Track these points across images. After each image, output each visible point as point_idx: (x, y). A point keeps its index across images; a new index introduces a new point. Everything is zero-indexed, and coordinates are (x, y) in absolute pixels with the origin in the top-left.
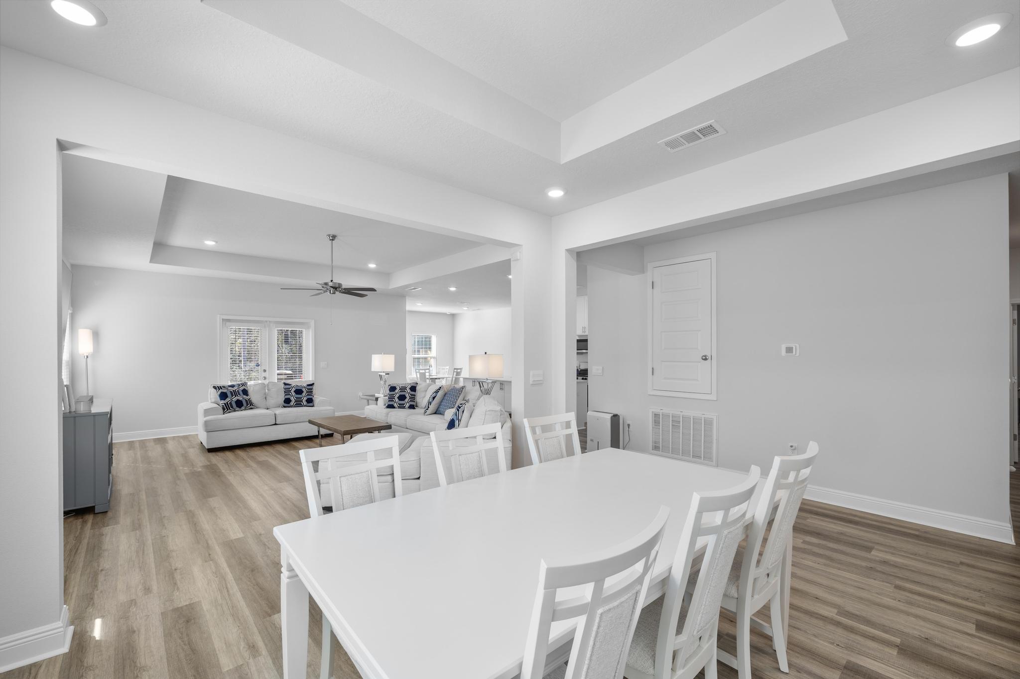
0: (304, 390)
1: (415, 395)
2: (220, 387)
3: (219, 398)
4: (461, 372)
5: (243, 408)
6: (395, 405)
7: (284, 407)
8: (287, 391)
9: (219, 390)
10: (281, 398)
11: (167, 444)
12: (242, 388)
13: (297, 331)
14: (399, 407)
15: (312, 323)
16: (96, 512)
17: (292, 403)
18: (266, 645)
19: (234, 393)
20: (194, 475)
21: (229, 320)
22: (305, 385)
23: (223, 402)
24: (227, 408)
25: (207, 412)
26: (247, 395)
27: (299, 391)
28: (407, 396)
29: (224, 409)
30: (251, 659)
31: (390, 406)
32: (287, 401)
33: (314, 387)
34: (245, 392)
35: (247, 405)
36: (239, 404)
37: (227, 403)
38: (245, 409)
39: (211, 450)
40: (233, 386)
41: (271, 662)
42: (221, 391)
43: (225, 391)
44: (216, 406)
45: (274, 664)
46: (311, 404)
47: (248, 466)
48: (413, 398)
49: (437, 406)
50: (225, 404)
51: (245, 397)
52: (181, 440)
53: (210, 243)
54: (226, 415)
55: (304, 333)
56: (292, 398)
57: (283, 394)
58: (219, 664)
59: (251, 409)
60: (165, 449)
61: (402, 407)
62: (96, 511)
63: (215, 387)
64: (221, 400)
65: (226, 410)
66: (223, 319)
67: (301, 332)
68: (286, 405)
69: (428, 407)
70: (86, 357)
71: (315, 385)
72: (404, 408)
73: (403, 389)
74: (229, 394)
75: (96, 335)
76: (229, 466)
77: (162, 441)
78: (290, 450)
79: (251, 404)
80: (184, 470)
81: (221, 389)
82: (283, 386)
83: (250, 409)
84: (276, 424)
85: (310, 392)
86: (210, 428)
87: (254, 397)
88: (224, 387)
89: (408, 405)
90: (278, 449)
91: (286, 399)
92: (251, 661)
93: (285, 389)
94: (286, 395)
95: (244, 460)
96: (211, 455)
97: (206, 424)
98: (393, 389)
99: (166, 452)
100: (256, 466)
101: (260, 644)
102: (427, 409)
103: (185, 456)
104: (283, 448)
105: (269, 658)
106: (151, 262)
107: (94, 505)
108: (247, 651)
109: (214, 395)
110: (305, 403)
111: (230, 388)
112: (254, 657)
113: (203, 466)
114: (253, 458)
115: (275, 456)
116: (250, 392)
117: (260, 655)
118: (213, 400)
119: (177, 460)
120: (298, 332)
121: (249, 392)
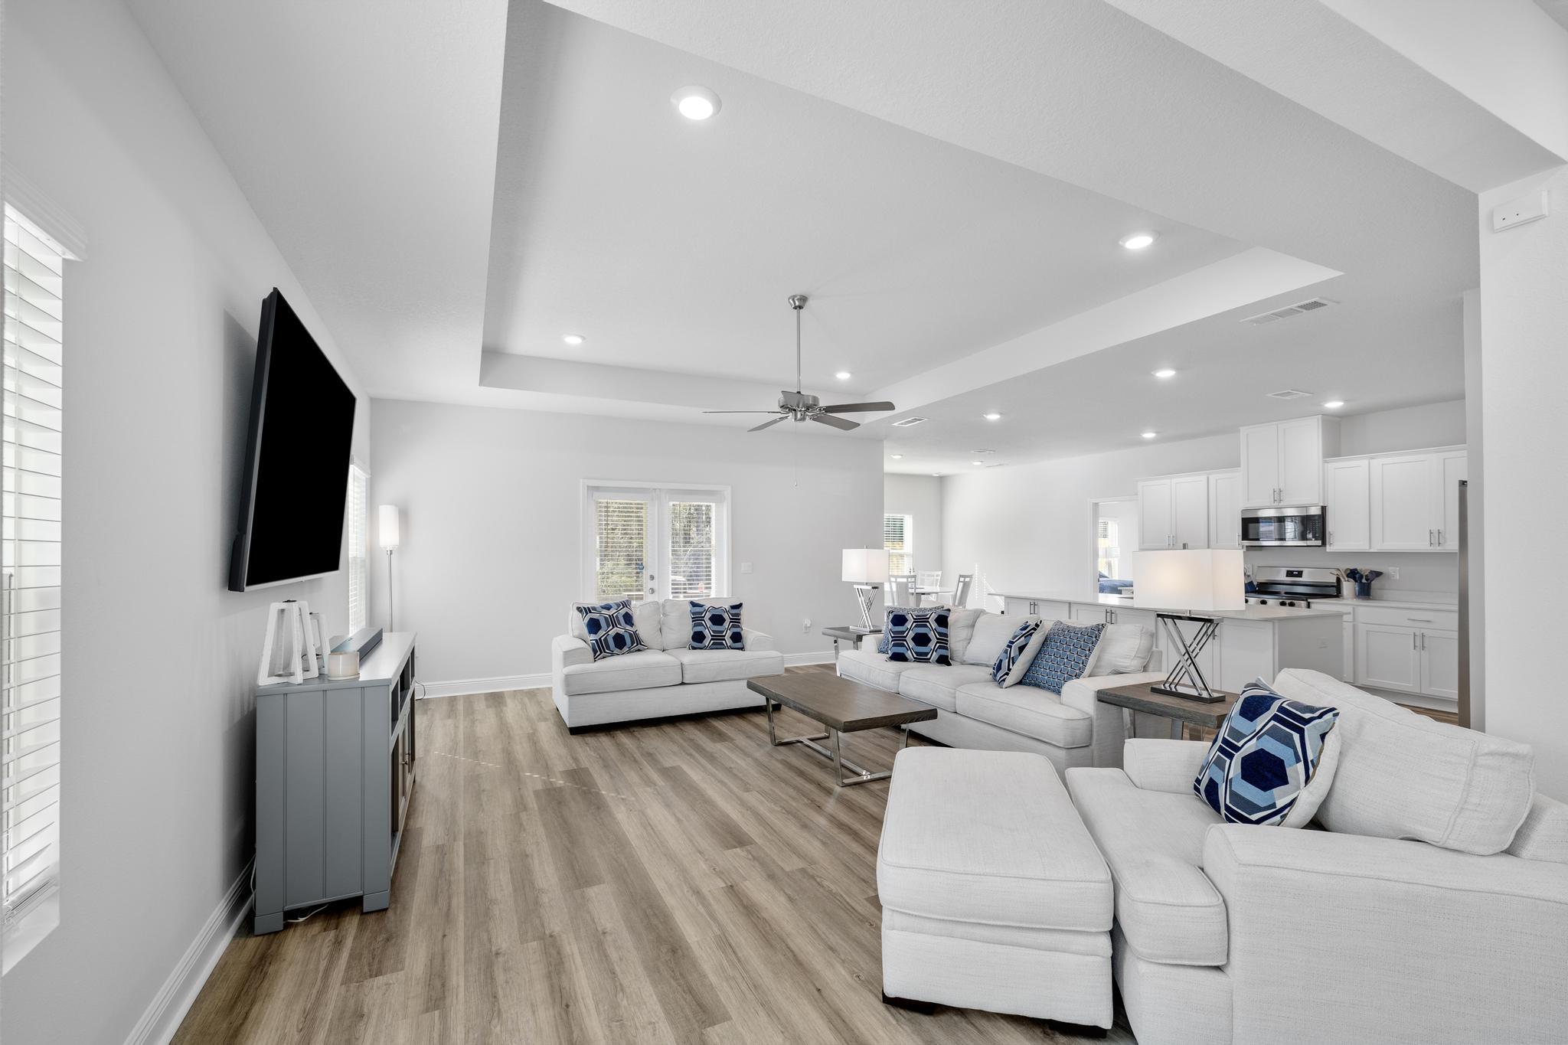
0: (726, 616)
1: (946, 635)
2: (588, 608)
3: (586, 630)
4: (969, 583)
5: (626, 649)
6: (909, 654)
7: (694, 648)
8: (697, 619)
9: (587, 614)
10: (688, 631)
11: (505, 708)
12: (623, 612)
13: (701, 506)
14: (917, 660)
15: (728, 492)
16: (364, 911)
17: (707, 642)
19: (612, 621)
20: (553, 797)
21: (597, 489)
22: (727, 607)
23: (593, 637)
24: (600, 650)
25: (569, 656)
26: (632, 625)
27: (717, 620)
28: (932, 635)
29: (595, 652)
31: (898, 657)
32: (698, 637)
33: (743, 611)
34: (628, 619)
35: (633, 643)
36: (620, 641)
37: (600, 639)
38: (629, 652)
39: (576, 731)
40: (608, 607)
42: (590, 616)
43: (596, 616)
44: (582, 644)
46: (738, 645)
47: (648, 782)
48: (943, 640)
49: (1027, 666)
50: (596, 641)
51: (628, 627)
52: (526, 700)
53: (573, 341)
54: (600, 663)
55: (713, 509)
56: (706, 633)
57: (690, 623)
59: (639, 650)
60: (501, 718)
61: (922, 658)
62: (366, 908)
63: (579, 609)
64: (590, 633)
65: (599, 653)
66: (588, 487)
67: (708, 508)
68: (696, 644)
69: (1009, 670)
70: (389, 552)
71: (743, 605)
72: (927, 661)
73: (921, 621)
74: (603, 623)
75: (404, 516)
76: (612, 777)
77: (496, 699)
78: (714, 741)
79: (639, 642)
80: (534, 780)
81: (590, 612)
82: (689, 607)
83: (636, 651)
84: (683, 684)
85: (736, 620)
86: (575, 690)
87: (643, 627)
88: (594, 609)
89: (935, 656)
90: (692, 737)
91: (695, 633)
93: (693, 614)
94: (695, 625)
95: (635, 761)
96: (575, 741)
97: (568, 679)
98: (899, 620)
99: (503, 728)
100: (663, 784)
102: (1007, 674)
103: (533, 739)
104: (697, 732)
106: (481, 384)
107: (360, 893)
109: (579, 623)
110: (729, 642)
111: (604, 611)
113: (564, 772)
114: (651, 757)
115: (691, 755)
116: (636, 619)
118: (576, 633)
119: (522, 751)
120: (704, 508)
121: (634, 618)
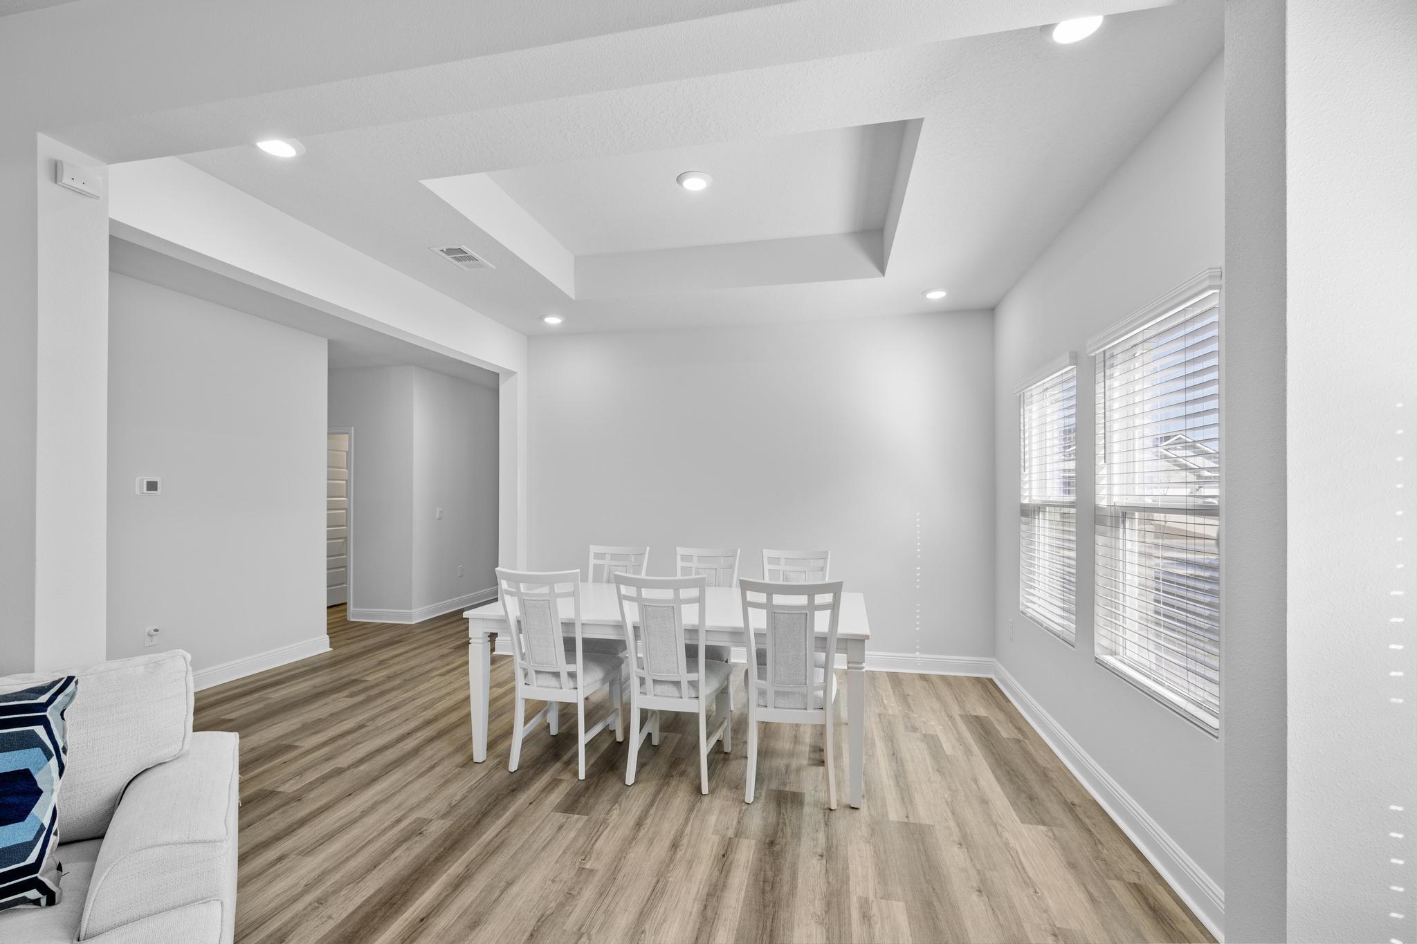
18: (849, 908)
30: (870, 900)
41: (851, 883)
45: (849, 877)
58: (909, 918)
92: (871, 897)
101: (855, 914)
105: (852, 889)
108: (874, 915)
112: (867, 899)
117: (860, 898)
